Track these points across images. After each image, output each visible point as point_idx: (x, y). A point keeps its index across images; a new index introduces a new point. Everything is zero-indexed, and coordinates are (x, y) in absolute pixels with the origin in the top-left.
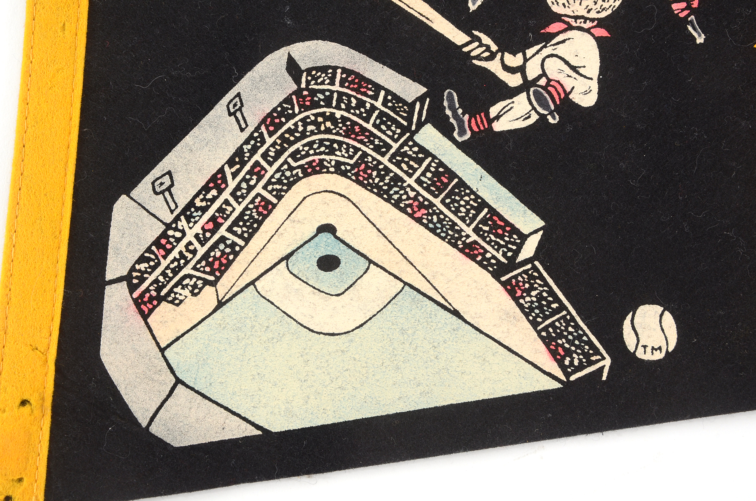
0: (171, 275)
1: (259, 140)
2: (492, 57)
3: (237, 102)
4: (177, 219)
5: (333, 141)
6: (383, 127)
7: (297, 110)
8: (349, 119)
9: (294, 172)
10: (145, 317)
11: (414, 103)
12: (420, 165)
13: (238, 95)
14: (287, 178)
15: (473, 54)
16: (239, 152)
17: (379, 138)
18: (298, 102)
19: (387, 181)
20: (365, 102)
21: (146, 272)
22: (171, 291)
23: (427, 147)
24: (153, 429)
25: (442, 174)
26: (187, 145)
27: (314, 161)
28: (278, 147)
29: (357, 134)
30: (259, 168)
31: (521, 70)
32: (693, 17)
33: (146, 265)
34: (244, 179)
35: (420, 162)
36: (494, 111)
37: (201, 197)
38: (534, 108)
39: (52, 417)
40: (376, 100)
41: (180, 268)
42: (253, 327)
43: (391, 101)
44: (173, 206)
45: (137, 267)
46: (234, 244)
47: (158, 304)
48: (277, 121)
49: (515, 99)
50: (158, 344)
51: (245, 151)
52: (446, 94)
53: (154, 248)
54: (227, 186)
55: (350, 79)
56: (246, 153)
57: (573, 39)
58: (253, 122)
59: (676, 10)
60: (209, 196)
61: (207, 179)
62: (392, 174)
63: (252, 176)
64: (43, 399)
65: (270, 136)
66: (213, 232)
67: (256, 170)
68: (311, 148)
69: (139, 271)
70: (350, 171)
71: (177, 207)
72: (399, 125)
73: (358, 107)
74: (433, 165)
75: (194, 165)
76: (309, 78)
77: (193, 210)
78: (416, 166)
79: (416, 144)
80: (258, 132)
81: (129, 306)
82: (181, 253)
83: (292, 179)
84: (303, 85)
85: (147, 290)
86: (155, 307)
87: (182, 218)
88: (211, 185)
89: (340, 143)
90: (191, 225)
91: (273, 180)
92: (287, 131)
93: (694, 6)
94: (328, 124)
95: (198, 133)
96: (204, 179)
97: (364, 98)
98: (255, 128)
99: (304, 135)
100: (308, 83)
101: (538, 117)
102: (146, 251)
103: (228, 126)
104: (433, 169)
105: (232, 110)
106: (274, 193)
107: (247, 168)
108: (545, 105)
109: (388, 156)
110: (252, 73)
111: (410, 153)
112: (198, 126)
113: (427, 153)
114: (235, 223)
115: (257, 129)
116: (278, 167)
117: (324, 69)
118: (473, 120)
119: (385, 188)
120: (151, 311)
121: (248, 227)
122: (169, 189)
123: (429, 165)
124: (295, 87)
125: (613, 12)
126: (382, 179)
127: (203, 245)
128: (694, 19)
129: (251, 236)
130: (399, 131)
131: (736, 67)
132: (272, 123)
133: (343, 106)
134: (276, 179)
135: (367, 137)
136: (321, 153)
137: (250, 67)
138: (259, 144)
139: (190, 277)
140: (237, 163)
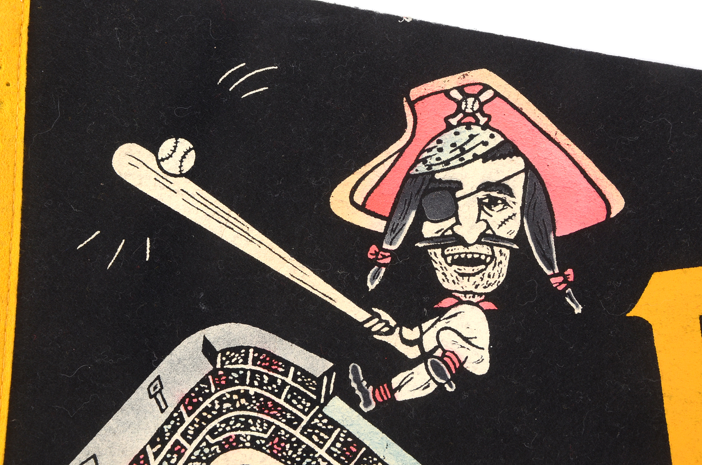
1: (178, 419)
2: (391, 332)
3: (157, 385)
5: (248, 417)
6: (294, 402)
7: (213, 389)
8: (262, 396)
9: (213, 449)
11: (322, 377)
12: (330, 436)
13: (158, 378)
14: (206, 455)
15: (374, 329)
16: (160, 432)
17: (291, 412)
18: (214, 382)
19: (299, 453)
20: (277, 378)
23: (336, 419)
25: (351, 443)
26: (111, 428)
27: (230, 437)
28: (197, 426)
29: (270, 410)
30: (179, 447)
31: (419, 342)
32: (570, 289)
34: (165, 459)
35: (329, 433)
36: (395, 382)
38: (432, 378)
40: (287, 376)
43: (300, 377)
48: (195, 400)
49: (414, 370)
51: (165, 431)
52: (350, 367)
55: (261, 357)
56: (166, 433)
57: (464, 312)
58: (172, 402)
59: (554, 284)
61: (130, 461)
62: (304, 446)
63: (172, 454)
65: (189, 416)
67: (176, 449)
68: (228, 425)
70: (264, 445)
72: (309, 399)
73: (270, 383)
74: (342, 435)
75: (117, 447)
76: (224, 359)
78: (326, 437)
79: (325, 416)
80: (177, 412)
83: (210, 456)
84: (218, 366)
89: (255, 419)
91: (193, 458)
92: (204, 410)
93: (570, 280)
94: (243, 401)
95: (121, 416)
96: (127, 461)
97: (276, 375)
98: (175, 408)
99: (220, 413)
100: (223, 363)
101: (436, 386)
103: (149, 408)
104: (342, 440)
105: (153, 393)
107: (168, 447)
108: (442, 375)
109: (300, 429)
110: (170, 357)
111: (320, 425)
112: (121, 409)
113: (336, 425)
115: (177, 409)
116: (197, 444)
117: (237, 350)
118: (377, 391)
119: (298, 459)
123: (338, 436)
124: (211, 368)
125: (498, 287)
126: (295, 451)
128: (571, 292)
130: (308, 404)
131: (612, 334)
132: (191, 403)
133: (256, 383)
134: (196, 456)
135: (279, 412)
136: (237, 429)
137: (168, 351)
138: (178, 424)
140: (158, 443)
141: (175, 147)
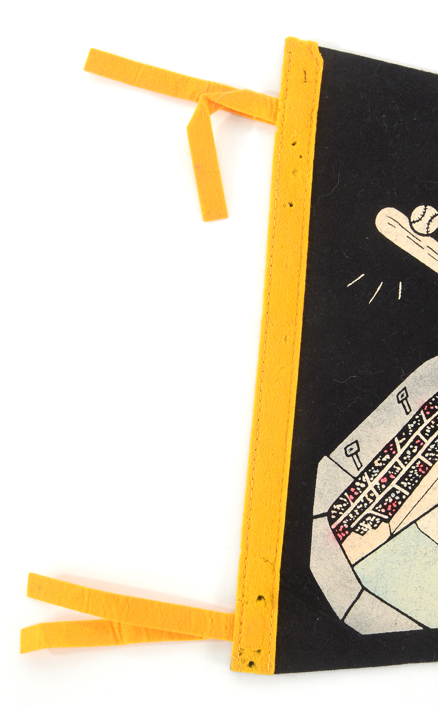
0: (358, 513)
1: (419, 421)
3: (404, 394)
4: (362, 474)
10: (340, 542)
13: (405, 389)
16: (405, 429)
21: (341, 511)
22: (358, 525)
24: (347, 621)
26: (369, 423)
28: (433, 427)
30: (419, 441)
33: (341, 506)
34: (408, 448)
37: (379, 459)
39: (279, 609)
41: (364, 509)
42: (415, 553)
44: (359, 466)
45: (335, 507)
46: (401, 494)
47: (349, 534)
48: (432, 408)
50: (349, 562)
51: (409, 428)
53: (346, 494)
54: (397, 452)
56: (410, 430)
58: (415, 408)
60: (384, 459)
61: (383, 447)
63: (414, 446)
64: (273, 596)
65: (427, 419)
66: (387, 485)
67: (417, 442)
69: (336, 510)
71: (362, 466)
75: (373, 437)
77: (373, 468)
80: (419, 415)
81: (330, 534)
82: (364, 498)
85: (342, 523)
86: (347, 536)
87: (366, 473)
88: (386, 451)
90: (372, 479)
91: (429, 450)
95: (377, 414)
96: (380, 447)
98: (417, 412)
102: (340, 496)
103: (397, 410)
105: (400, 399)
106: (430, 459)
107: (411, 440)
110: (414, 374)
112: (376, 409)
114: (402, 479)
115: (418, 413)
116: (432, 440)
120: (344, 538)
121: (412, 482)
122: (356, 453)
127: (380, 493)
129: (414, 488)
132: (428, 410)
134: (431, 449)
137: (413, 370)
138: (419, 424)
139: (371, 515)
140: (404, 437)
141: (424, 212)
